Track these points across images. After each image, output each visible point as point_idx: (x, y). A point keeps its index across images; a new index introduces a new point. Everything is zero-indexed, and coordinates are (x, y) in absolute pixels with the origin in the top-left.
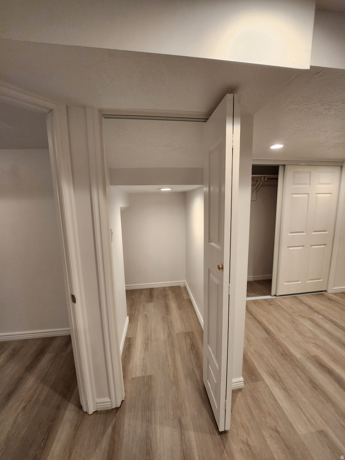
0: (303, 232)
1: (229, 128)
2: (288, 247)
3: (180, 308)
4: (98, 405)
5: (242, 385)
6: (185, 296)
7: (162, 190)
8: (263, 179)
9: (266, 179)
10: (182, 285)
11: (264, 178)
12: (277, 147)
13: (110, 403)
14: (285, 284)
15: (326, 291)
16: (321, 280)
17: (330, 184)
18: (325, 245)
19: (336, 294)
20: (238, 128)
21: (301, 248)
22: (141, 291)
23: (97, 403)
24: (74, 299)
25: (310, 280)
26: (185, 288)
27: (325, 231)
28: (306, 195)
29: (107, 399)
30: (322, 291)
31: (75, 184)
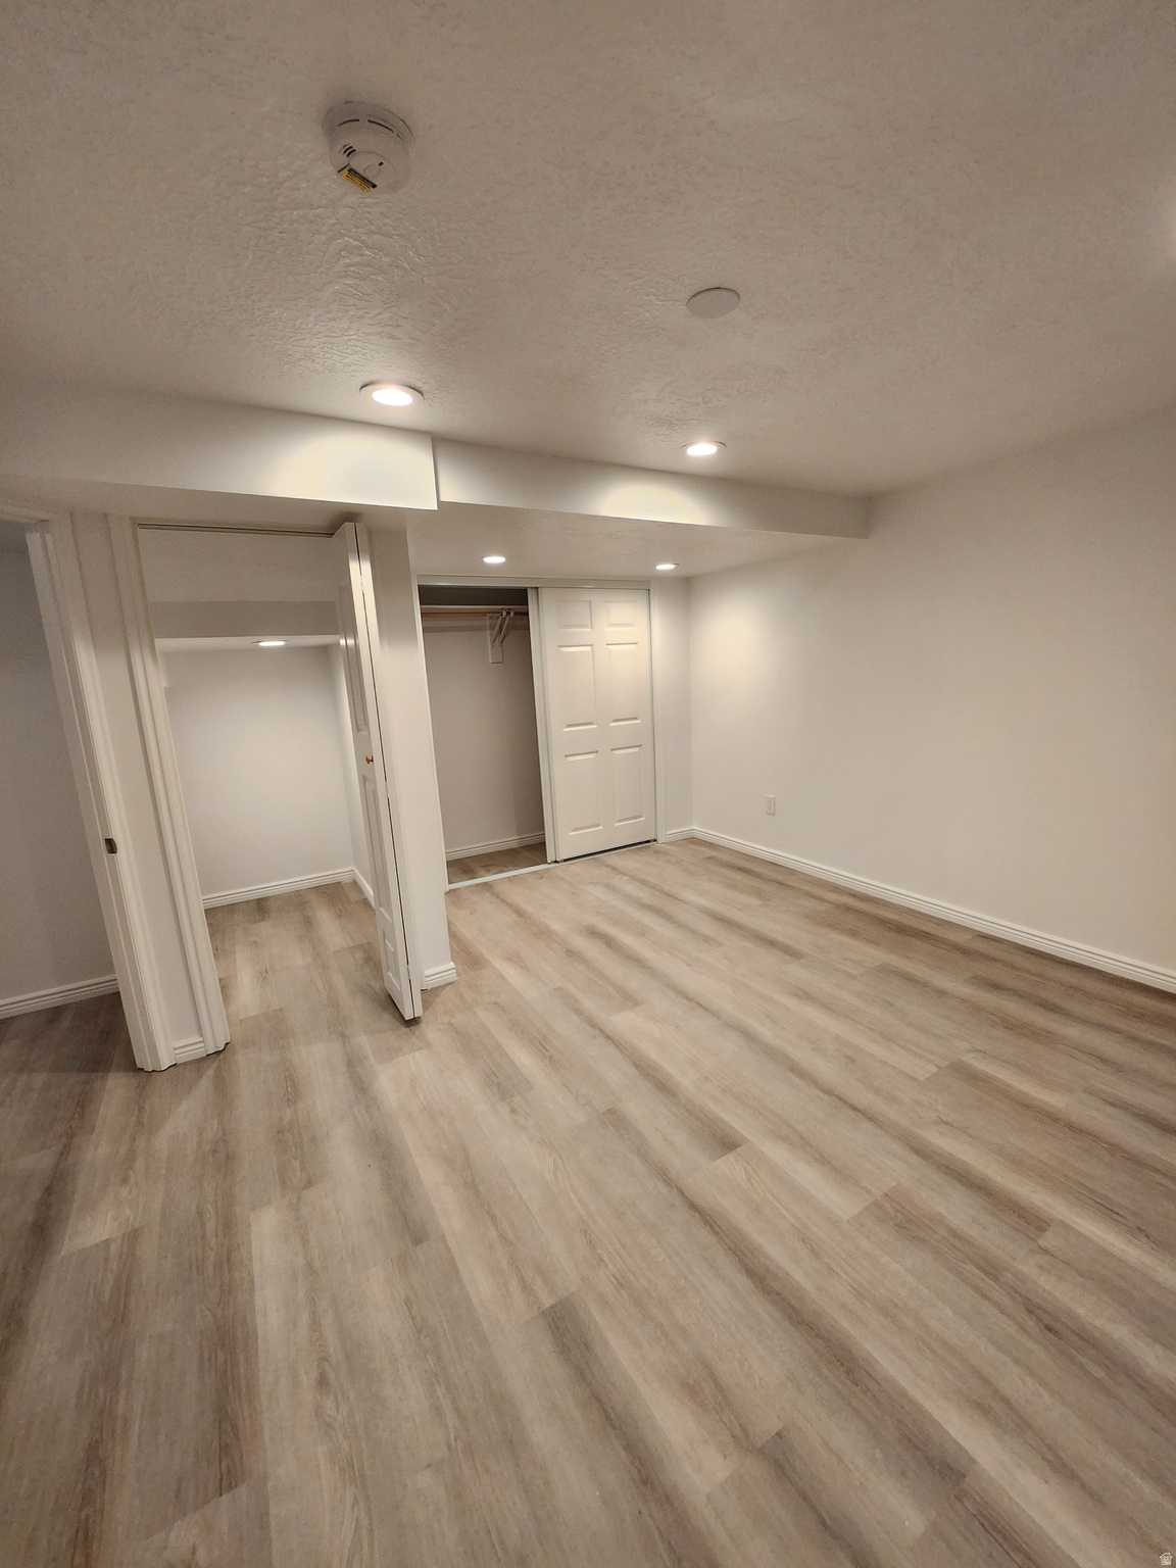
0: (591, 723)
1: (354, 566)
2: (566, 756)
3: (339, 916)
4: (177, 1052)
5: (452, 976)
6: (353, 896)
7: (261, 644)
8: (504, 613)
9: (512, 613)
10: (346, 879)
11: (508, 613)
12: (495, 560)
13: (202, 1045)
14: (571, 834)
15: (655, 840)
16: (643, 819)
17: (632, 625)
18: (640, 746)
19: (671, 843)
20: (367, 567)
21: (592, 756)
22: (231, 908)
23: (175, 1049)
24: (111, 846)
25: (619, 821)
26: (355, 883)
27: (636, 718)
28: (589, 648)
29: (197, 1039)
30: (649, 841)
31: (98, 644)
